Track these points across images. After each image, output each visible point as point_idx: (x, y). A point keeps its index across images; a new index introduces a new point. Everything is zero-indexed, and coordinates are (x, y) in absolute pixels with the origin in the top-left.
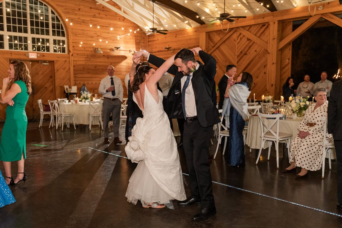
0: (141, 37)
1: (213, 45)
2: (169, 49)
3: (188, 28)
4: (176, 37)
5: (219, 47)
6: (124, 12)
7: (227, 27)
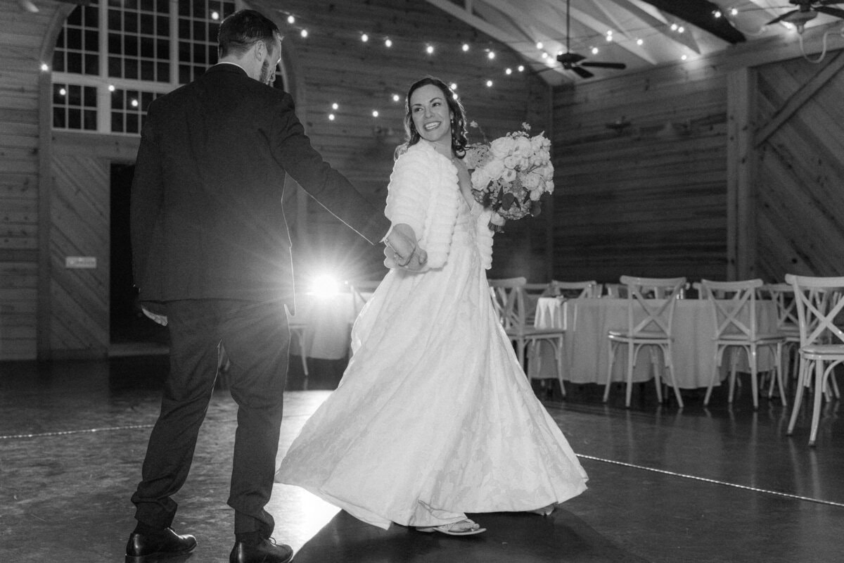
0: (531, 93)
1: (774, 110)
2: (624, 130)
3: (688, 56)
4: (647, 88)
5: (794, 114)
6: (475, 13)
7: (822, 47)
